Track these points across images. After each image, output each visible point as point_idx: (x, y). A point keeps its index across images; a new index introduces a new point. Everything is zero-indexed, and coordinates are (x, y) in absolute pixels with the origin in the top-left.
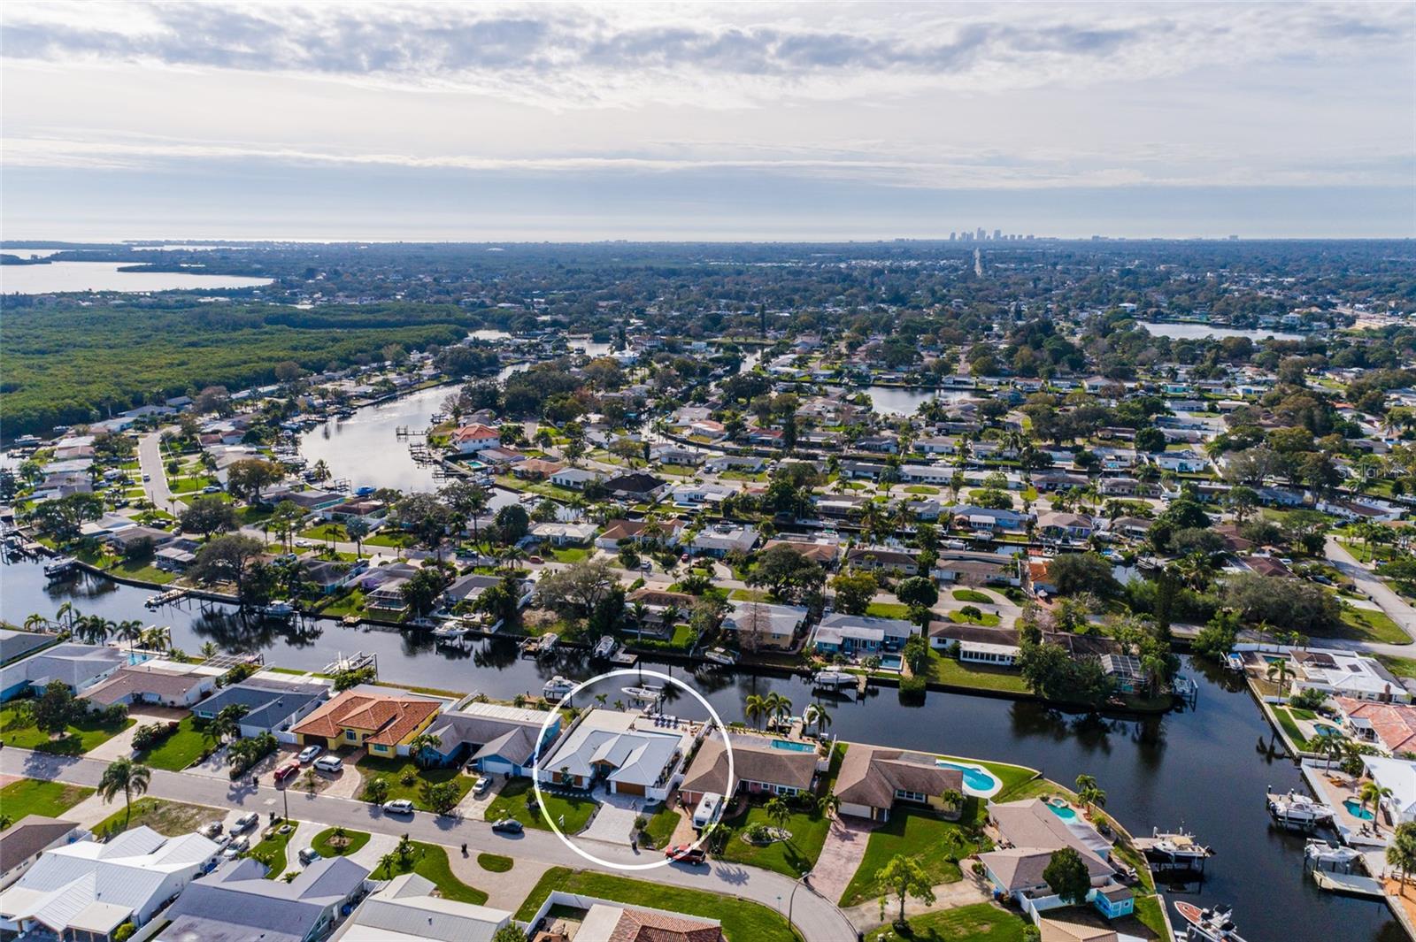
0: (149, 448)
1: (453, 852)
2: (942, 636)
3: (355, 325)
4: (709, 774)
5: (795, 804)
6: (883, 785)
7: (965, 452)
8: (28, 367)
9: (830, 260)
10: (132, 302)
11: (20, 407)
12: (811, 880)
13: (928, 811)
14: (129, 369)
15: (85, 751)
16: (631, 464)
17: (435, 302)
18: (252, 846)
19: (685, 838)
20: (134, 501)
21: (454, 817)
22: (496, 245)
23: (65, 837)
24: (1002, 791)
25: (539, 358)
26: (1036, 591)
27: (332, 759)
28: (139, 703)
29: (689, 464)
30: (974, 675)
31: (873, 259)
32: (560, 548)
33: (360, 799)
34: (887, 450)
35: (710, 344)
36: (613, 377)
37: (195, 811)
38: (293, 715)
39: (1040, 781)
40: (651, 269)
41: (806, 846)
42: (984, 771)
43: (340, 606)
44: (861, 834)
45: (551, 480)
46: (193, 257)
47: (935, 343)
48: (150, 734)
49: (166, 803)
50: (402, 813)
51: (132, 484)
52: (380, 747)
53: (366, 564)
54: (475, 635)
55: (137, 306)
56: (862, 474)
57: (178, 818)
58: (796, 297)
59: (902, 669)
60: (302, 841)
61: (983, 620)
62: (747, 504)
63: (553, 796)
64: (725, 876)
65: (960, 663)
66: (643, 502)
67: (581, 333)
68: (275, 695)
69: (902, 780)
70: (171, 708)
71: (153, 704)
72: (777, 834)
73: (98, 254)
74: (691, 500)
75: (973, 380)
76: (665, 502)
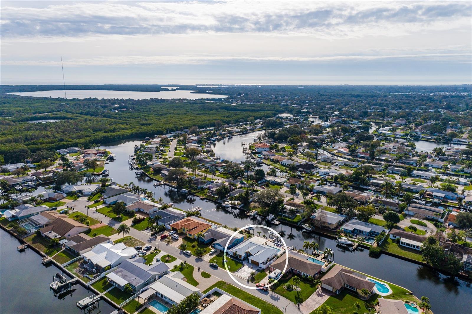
0: (174, 143)
1: (196, 269)
2: (395, 235)
3: (245, 110)
4: (280, 263)
5: (306, 280)
6: (340, 281)
7: (446, 168)
8: (157, 119)
9: (428, 92)
10: (189, 101)
11: (149, 129)
12: (300, 306)
13: (356, 295)
14: (179, 120)
15: (122, 221)
16: (310, 160)
17: (273, 104)
18: (147, 255)
19: (265, 282)
20: (163, 157)
21: (201, 259)
22: (302, 86)
23: (107, 241)
24: (391, 295)
25: (297, 123)
26: (449, 225)
27: (176, 235)
28: (139, 211)
29: (330, 162)
30: (403, 251)
31: (447, 92)
32: (272, 184)
33: (179, 248)
34: (412, 165)
35: (359, 122)
36: (318, 131)
37: (138, 242)
38: (172, 221)
39: (410, 295)
40: (351, 94)
41: (304, 295)
42: (387, 286)
43: (201, 193)
44: (326, 296)
45: (280, 163)
46: (210, 89)
47: (456, 125)
48: (137, 220)
49: (133, 238)
50: (187, 255)
51: (166, 152)
52: (190, 235)
53: (213, 182)
54: (234, 207)
55: (189, 103)
56: (396, 172)
57: (134, 243)
58: (404, 106)
59: (373, 244)
60: (159, 256)
61: (417, 232)
62: (343, 178)
63: (232, 260)
64: (272, 297)
65: (400, 246)
66: (308, 173)
67: (316, 116)
68: (170, 215)
69: (348, 281)
70: (146, 214)
71: (142, 212)
72: (296, 288)
73: (188, 88)
74: (325, 174)
75: (468, 141)
76: (315, 174)
